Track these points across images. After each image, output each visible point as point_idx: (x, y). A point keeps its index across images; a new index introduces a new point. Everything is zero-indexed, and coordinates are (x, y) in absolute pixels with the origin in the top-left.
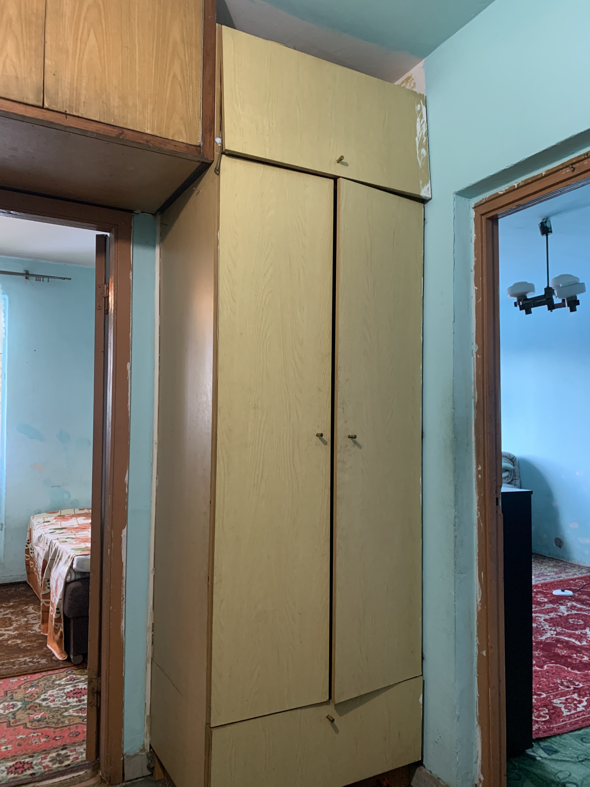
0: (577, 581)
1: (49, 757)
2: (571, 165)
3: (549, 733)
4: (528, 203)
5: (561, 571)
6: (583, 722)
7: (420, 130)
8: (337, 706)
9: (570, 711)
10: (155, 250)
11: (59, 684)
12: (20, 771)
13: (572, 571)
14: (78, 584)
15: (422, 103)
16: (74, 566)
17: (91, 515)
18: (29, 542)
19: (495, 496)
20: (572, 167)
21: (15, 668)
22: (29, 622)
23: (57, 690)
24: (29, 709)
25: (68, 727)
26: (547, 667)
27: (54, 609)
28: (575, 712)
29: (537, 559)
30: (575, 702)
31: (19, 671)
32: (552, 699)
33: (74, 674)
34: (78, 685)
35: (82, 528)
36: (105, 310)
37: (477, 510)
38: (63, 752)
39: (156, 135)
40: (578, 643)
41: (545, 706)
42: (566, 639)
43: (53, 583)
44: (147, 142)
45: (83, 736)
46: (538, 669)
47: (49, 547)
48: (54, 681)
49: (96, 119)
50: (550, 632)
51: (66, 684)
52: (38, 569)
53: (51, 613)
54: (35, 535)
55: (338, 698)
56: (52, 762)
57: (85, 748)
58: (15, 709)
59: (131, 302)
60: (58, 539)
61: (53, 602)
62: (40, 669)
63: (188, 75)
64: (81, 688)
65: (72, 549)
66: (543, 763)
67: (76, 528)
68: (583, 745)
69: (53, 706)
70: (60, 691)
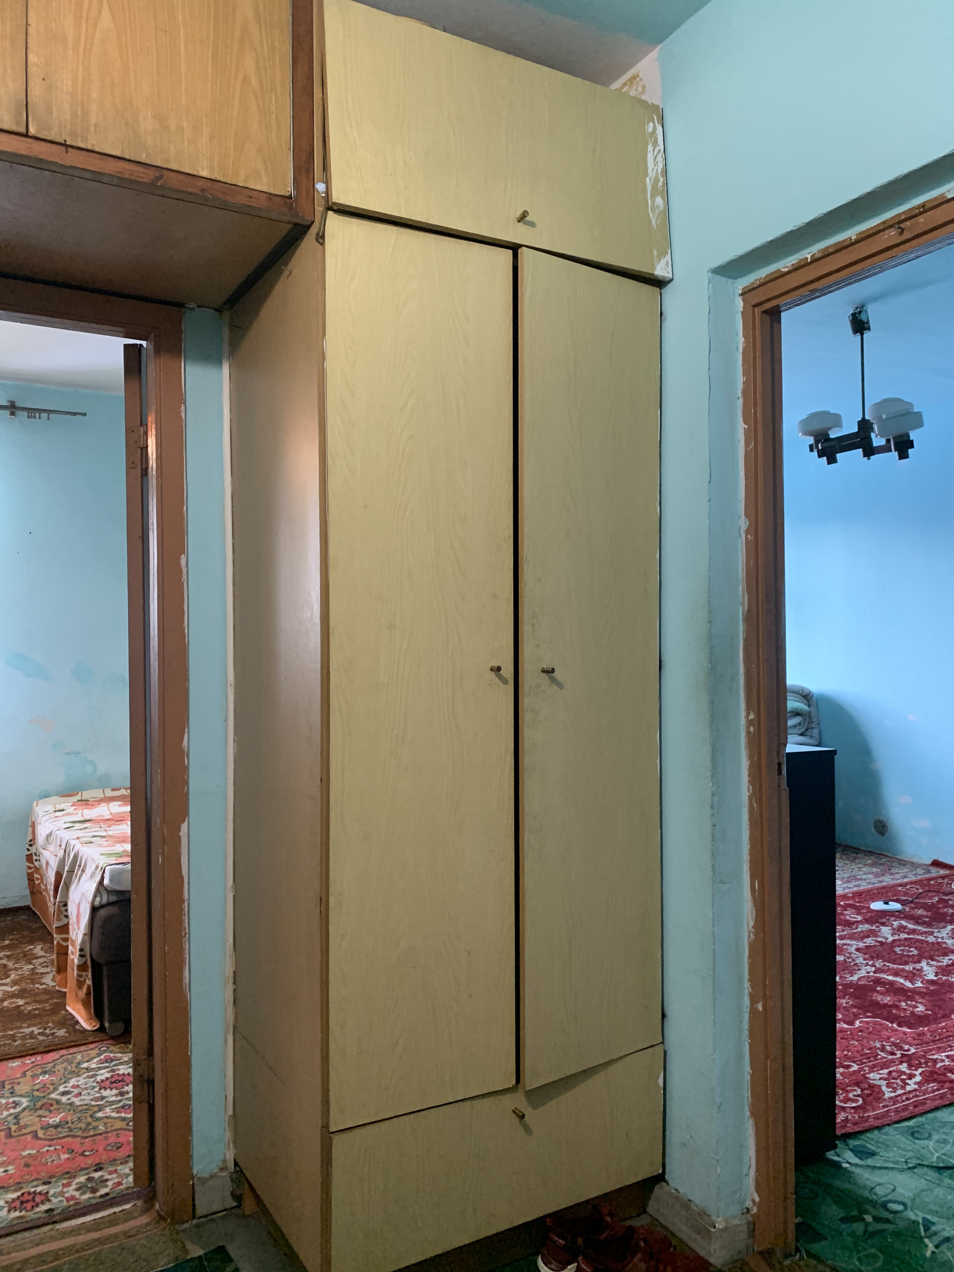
0: (908, 887)
1: (74, 1183)
2: (897, 223)
3: (862, 1125)
4: (829, 287)
5: (883, 872)
6: (915, 1107)
7: (653, 165)
8: (529, 1094)
9: (895, 1090)
10: (222, 367)
11: (87, 1069)
12: (29, 1206)
13: (900, 872)
14: (114, 910)
15: (656, 120)
16: (106, 882)
17: (129, 799)
18: (31, 843)
19: (776, 761)
20: (899, 228)
21: (16, 1043)
22: (37, 971)
23: (85, 1078)
24: (41, 1108)
25: (104, 1135)
26: (860, 1022)
27: (76, 949)
28: (903, 1091)
29: (845, 854)
30: (904, 1077)
31: (22, 1049)
32: (867, 1073)
33: (111, 1052)
34: (119, 1069)
35: (117, 820)
36: (142, 469)
37: (747, 784)
38: (97, 1175)
39: (219, 178)
40: (908, 984)
41: (857, 1084)
42: (890, 978)
43: (72, 909)
44: (202, 190)
45: (127, 1150)
46: (846, 1026)
47: (65, 851)
48: (79, 1063)
49: (117, 153)
50: (866, 968)
51: (98, 1068)
52: (49, 887)
53: (71, 956)
54: (42, 832)
55: (531, 1081)
56: (79, 1192)
57: (132, 1168)
58: (18, 1109)
59: (184, 456)
60: (78, 838)
61: (74, 939)
62: (56, 1045)
63: (269, 77)
64: (123, 1074)
65: (101, 854)
66: (853, 1173)
67: (108, 820)
68: (915, 1143)
69: (78, 1103)
70: (89, 1078)
